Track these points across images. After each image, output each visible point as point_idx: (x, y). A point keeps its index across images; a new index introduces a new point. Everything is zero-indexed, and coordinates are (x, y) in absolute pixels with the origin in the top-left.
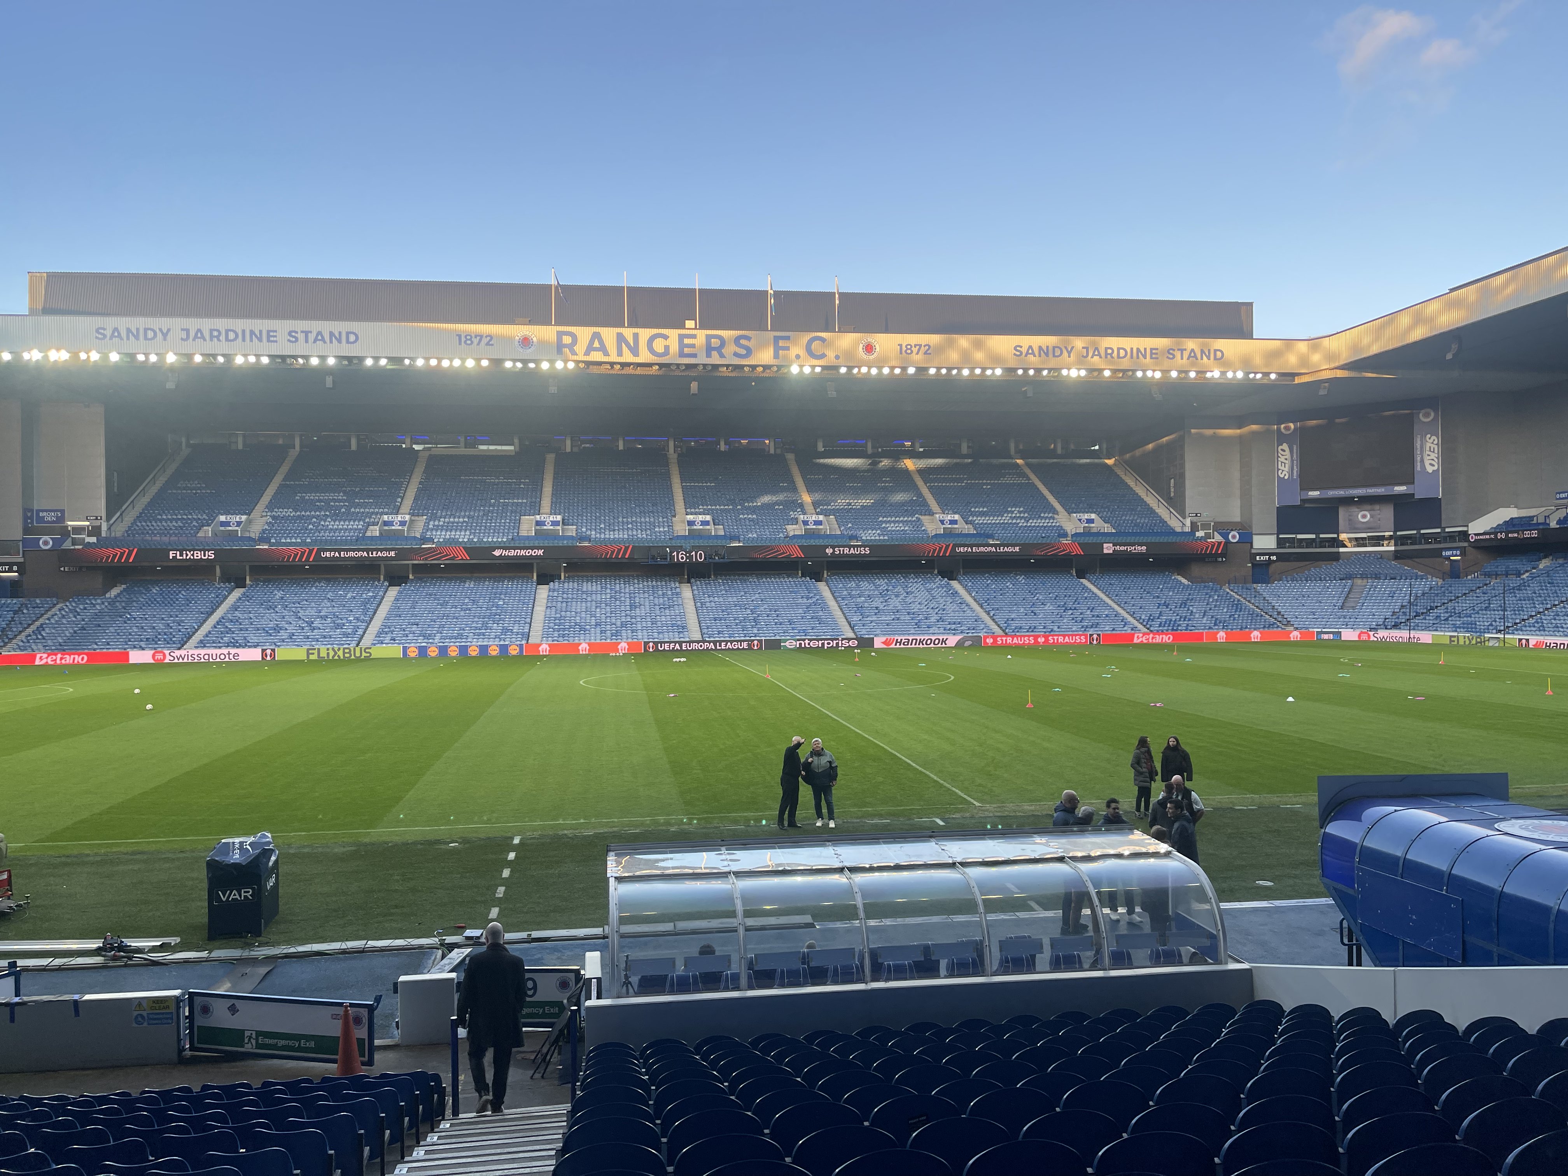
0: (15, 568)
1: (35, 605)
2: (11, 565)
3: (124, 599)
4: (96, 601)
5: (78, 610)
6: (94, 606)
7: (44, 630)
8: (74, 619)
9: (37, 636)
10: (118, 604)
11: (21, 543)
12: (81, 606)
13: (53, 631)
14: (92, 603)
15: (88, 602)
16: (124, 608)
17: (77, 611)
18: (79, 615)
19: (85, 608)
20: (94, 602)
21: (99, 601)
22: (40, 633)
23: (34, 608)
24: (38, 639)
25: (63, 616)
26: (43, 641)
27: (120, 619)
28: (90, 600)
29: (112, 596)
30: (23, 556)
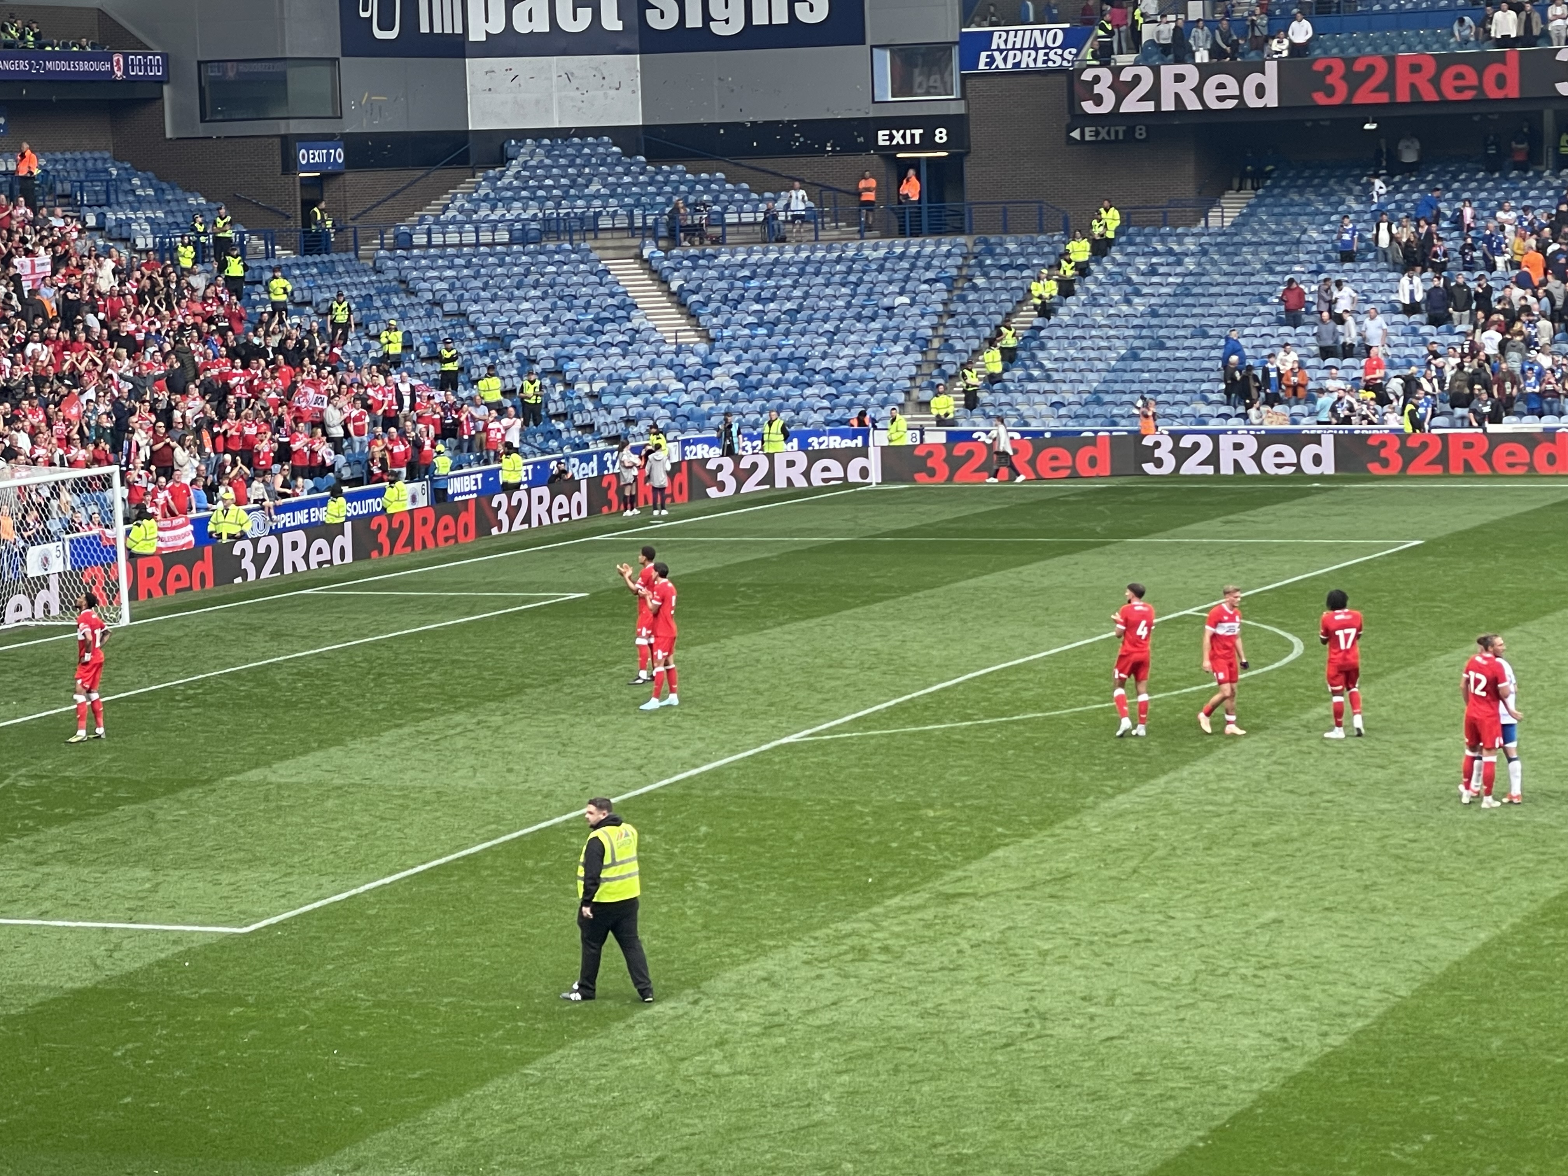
0: (941, 135)
1: (1005, 261)
2: (929, 123)
3: (1265, 236)
4: (1180, 243)
5: (1135, 278)
6: (1179, 263)
7: (1042, 347)
8: (1125, 309)
9: (1026, 368)
10: (1247, 253)
11: (955, 51)
12: (1141, 263)
13: (1072, 352)
14: (1170, 252)
15: (1160, 247)
16: (1269, 268)
17: (1129, 281)
18: (1138, 293)
19: (1153, 271)
20: (1176, 247)
21: (1190, 244)
22: (1033, 357)
23: (1004, 268)
24: (1031, 379)
25: (1093, 300)
26: (1048, 386)
27: (1263, 309)
28: (1163, 239)
29: (1228, 222)
30: (964, 96)
